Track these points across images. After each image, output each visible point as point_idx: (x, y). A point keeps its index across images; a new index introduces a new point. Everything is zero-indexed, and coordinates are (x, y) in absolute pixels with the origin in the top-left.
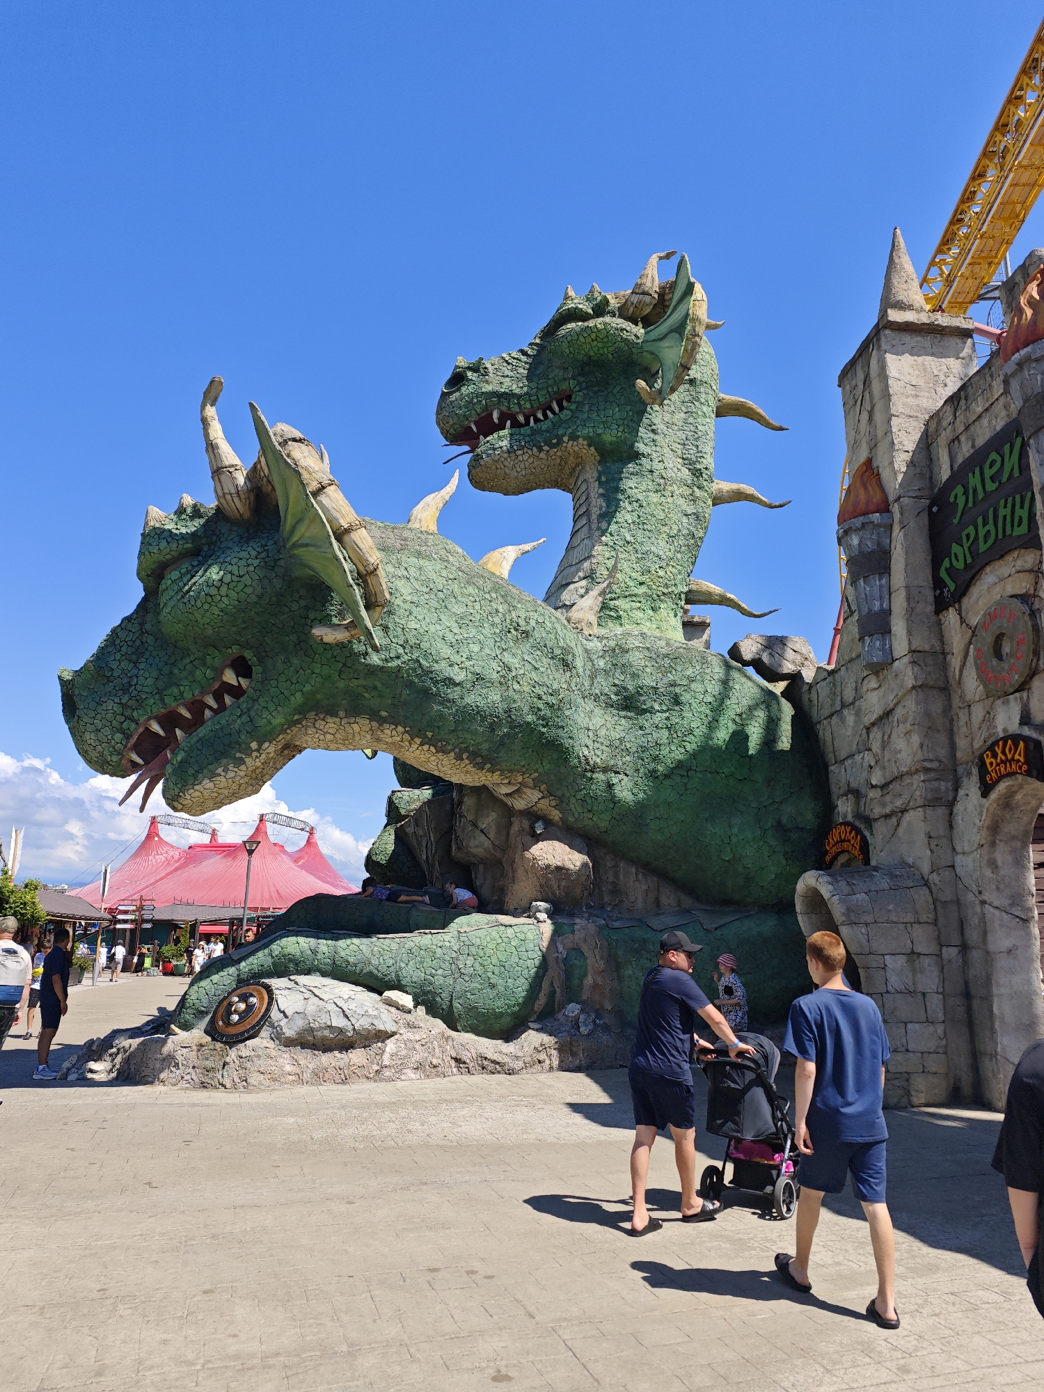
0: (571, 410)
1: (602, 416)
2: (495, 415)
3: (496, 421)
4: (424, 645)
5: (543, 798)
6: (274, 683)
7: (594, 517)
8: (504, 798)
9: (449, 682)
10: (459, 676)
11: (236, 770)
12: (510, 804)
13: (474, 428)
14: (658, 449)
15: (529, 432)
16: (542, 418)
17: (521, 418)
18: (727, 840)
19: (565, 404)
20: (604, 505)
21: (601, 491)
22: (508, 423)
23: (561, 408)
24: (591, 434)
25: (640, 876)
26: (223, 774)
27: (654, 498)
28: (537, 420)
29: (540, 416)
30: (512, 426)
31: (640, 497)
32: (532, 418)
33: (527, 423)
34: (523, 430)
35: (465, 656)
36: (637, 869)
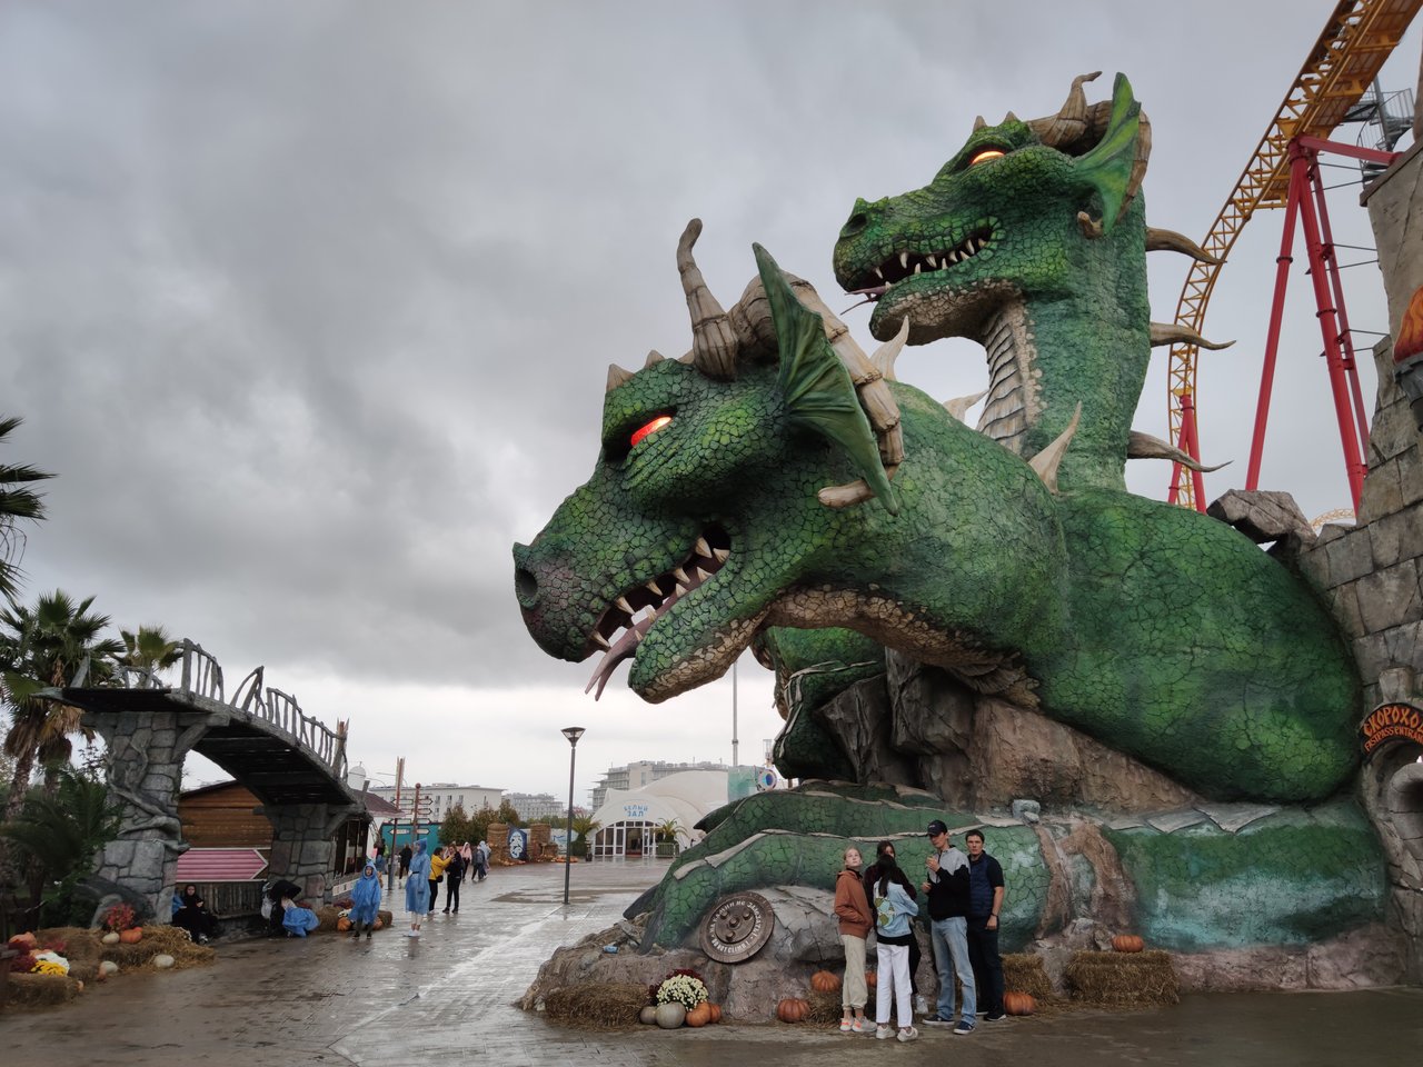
0: (992, 250)
1: (1029, 254)
2: (903, 259)
3: (904, 265)
4: (921, 508)
5: (1019, 680)
6: (758, 554)
7: (1024, 365)
8: (968, 682)
9: (945, 548)
10: (957, 542)
11: (715, 651)
12: (975, 688)
13: (880, 275)
14: (1092, 288)
15: (944, 275)
16: (956, 260)
17: (932, 261)
18: (1242, 726)
19: (982, 243)
20: (1035, 351)
21: (1030, 336)
22: (918, 267)
23: (977, 249)
24: (1017, 275)
25: (1132, 767)
26: (702, 656)
27: (1093, 341)
28: (950, 263)
29: (953, 257)
30: (922, 270)
31: (1078, 341)
32: (944, 261)
33: (939, 266)
34: (937, 274)
35: (961, 520)
36: (1128, 760)
